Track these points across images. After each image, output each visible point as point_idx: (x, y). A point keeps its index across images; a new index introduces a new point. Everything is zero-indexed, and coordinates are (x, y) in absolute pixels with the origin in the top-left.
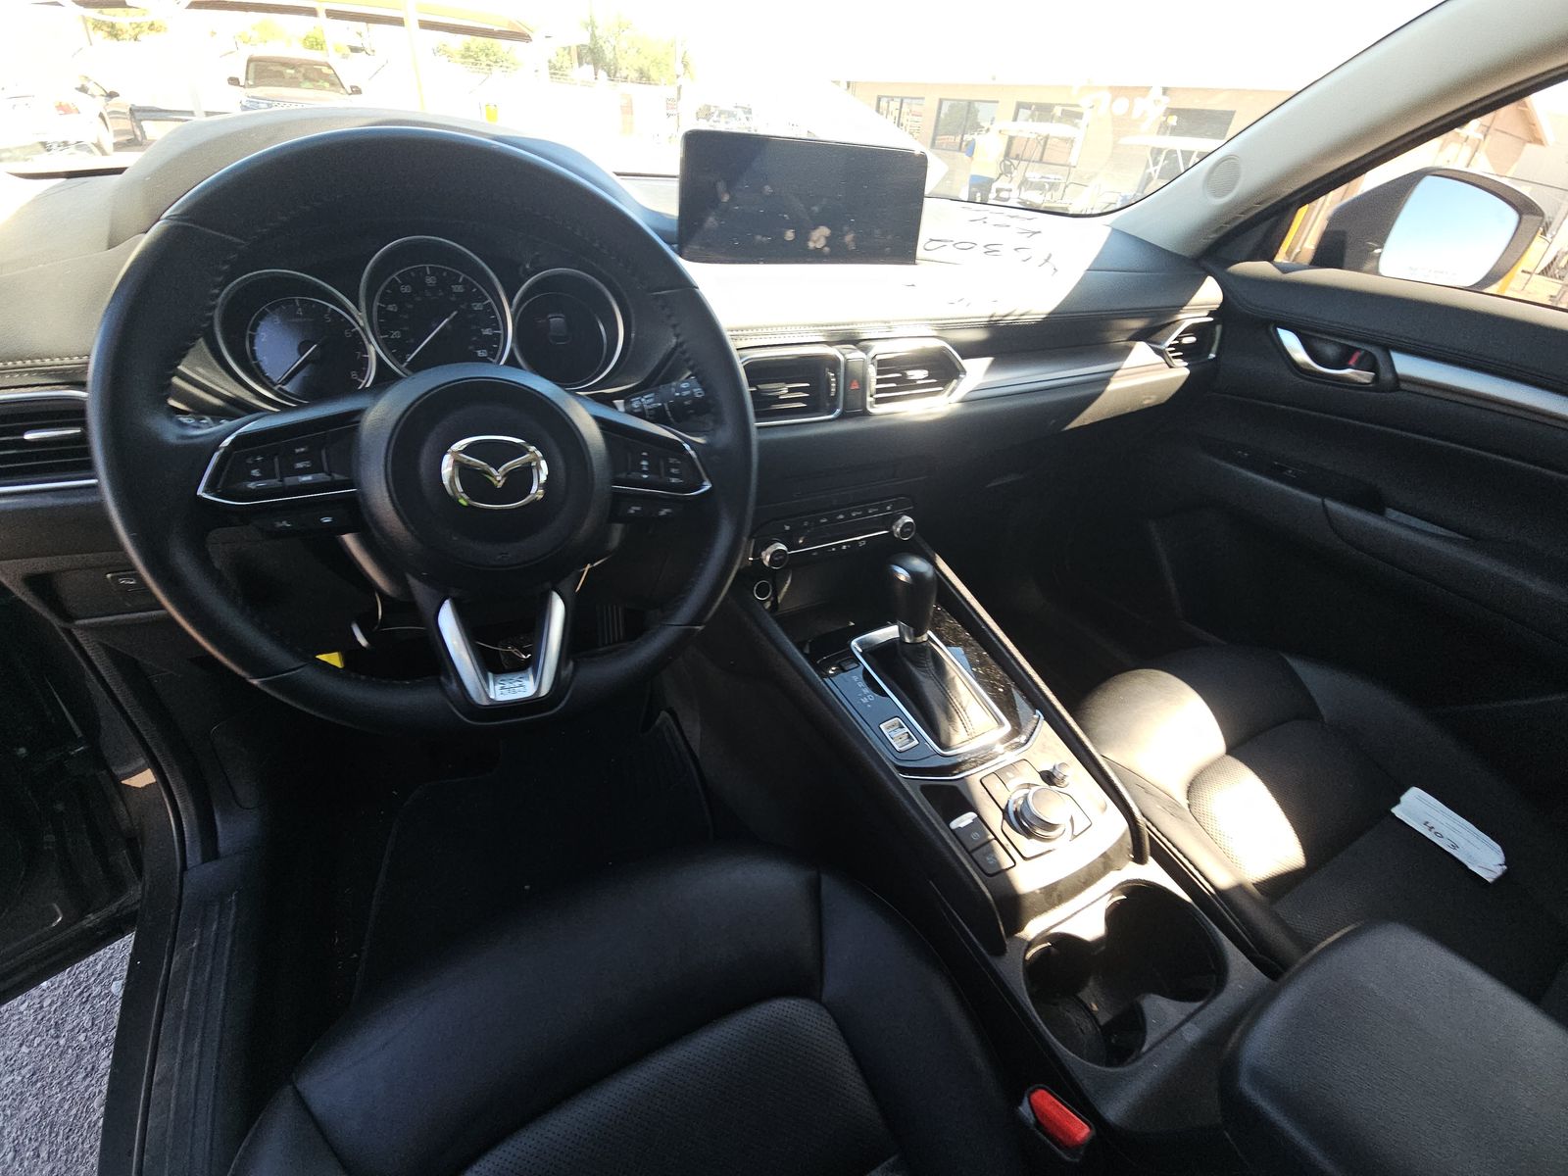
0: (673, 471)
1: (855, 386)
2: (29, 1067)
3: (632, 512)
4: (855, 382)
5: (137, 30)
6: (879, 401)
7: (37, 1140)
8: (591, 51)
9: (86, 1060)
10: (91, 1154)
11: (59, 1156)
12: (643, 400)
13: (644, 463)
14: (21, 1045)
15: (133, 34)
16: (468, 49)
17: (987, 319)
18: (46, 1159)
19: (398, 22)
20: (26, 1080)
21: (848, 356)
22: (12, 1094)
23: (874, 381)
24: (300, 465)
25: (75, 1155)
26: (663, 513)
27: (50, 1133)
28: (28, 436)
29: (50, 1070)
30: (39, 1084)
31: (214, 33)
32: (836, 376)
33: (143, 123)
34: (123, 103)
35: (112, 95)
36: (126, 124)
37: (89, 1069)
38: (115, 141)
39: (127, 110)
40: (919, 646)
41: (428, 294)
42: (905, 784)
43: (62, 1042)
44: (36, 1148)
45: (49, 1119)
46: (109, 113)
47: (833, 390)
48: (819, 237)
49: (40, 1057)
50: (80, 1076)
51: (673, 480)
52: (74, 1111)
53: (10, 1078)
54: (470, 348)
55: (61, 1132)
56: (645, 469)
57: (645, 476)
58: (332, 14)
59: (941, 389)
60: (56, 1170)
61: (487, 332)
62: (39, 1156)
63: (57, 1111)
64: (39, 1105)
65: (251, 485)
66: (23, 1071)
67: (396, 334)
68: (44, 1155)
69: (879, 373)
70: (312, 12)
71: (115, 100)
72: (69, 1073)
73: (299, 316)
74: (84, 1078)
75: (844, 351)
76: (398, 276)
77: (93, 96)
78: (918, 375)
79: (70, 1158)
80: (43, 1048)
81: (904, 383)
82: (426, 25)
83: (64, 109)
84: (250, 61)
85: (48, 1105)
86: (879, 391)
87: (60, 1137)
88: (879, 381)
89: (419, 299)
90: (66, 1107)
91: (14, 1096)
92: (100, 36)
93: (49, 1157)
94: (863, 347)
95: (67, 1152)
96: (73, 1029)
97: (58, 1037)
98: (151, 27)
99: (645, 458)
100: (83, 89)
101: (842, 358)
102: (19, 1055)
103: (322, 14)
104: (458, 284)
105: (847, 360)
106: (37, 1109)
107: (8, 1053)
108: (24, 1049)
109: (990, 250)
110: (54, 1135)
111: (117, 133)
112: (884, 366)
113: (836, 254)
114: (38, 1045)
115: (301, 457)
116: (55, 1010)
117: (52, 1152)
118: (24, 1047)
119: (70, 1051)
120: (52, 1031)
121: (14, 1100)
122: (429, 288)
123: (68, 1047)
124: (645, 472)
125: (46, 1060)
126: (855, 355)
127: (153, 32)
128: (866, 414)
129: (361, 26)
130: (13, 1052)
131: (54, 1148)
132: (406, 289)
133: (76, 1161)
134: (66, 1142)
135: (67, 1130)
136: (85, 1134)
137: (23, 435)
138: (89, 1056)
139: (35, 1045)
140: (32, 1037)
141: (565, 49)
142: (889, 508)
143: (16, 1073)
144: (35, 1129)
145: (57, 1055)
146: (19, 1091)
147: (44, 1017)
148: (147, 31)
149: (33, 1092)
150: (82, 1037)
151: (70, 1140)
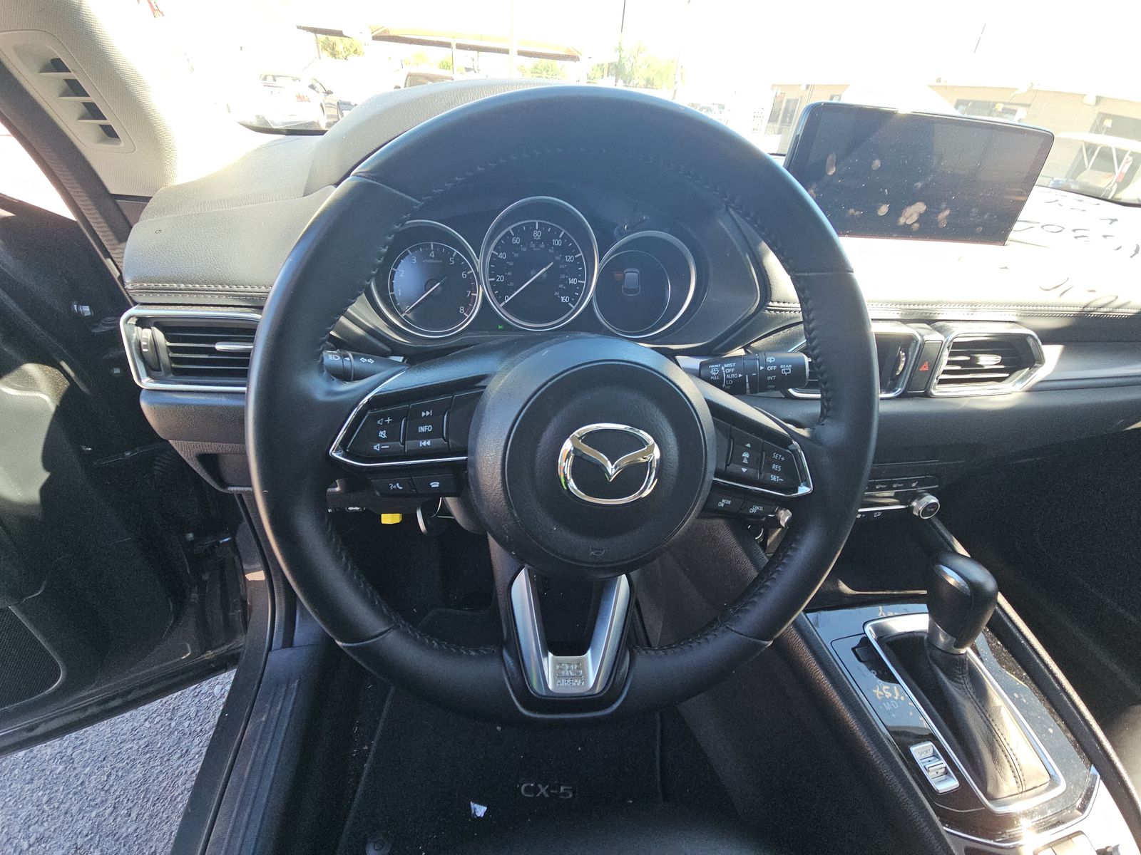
0: (774, 467)
1: (925, 368)
2: (146, 740)
3: (722, 505)
4: (926, 364)
5: (347, 53)
6: (942, 382)
7: (133, 801)
8: (616, 67)
9: (184, 743)
10: (166, 823)
11: (144, 819)
12: (723, 368)
13: (746, 455)
14: (146, 720)
15: (344, 55)
16: (536, 68)
17: (1079, 309)
18: (134, 818)
19: (506, 52)
20: (140, 750)
21: (926, 338)
22: (128, 759)
23: (945, 362)
24: (422, 429)
25: (155, 821)
26: (753, 510)
27: (144, 798)
28: (219, 347)
29: (159, 746)
30: (148, 755)
31: (390, 58)
32: (907, 356)
33: (344, 112)
34: (333, 99)
35: (328, 93)
36: (334, 112)
37: (184, 752)
38: (327, 121)
39: (336, 103)
40: (957, 657)
41: (534, 246)
42: (948, 839)
43: (173, 724)
44: (130, 808)
45: (146, 786)
46: (325, 104)
47: (900, 369)
48: (912, 214)
49: (156, 733)
50: (178, 755)
51: (774, 478)
52: (164, 784)
53: (131, 746)
54: (556, 294)
55: (151, 799)
56: (745, 461)
57: (744, 470)
58: (460, 47)
59: (1007, 375)
60: (138, 831)
61: (572, 281)
62: (130, 815)
63: (154, 780)
64: (143, 773)
65: (377, 447)
66: (141, 742)
67: (501, 278)
68: (134, 815)
69: (951, 354)
70: (448, 45)
71: (330, 95)
72: (170, 751)
73: (431, 258)
74: (179, 758)
75: (921, 331)
76: (512, 229)
77: (318, 92)
78: (988, 361)
79: (151, 823)
80: (159, 726)
81: (972, 366)
82: (521, 53)
83: (301, 98)
84: (409, 75)
85: (149, 774)
86: (945, 372)
87: (150, 803)
88: (949, 363)
89: (524, 249)
90: (160, 779)
91: (128, 761)
92: (325, 54)
93: (137, 818)
94: (941, 327)
95: (151, 816)
96: (182, 716)
97: (171, 719)
98: (355, 51)
99: (747, 450)
100: (312, 87)
101: (919, 338)
102: (142, 728)
103: (454, 46)
104: (559, 239)
105: (924, 343)
106: (141, 775)
107: (136, 724)
108: (147, 724)
109: (1079, 234)
110: (146, 800)
111: (329, 117)
112: (958, 348)
113: (927, 230)
114: (157, 723)
115: (425, 421)
116: (176, 698)
117: (140, 814)
118: (147, 722)
119: (176, 732)
120: (169, 714)
121: (127, 764)
122: (535, 241)
123: (176, 730)
124: (745, 465)
125: (159, 737)
126: (933, 337)
127: (356, 55)
128: (927, 395)
129: (474, 53)
130: (138, 725)
131: (143, 811)
132: (516, 241)
133: (155, 826)
134: (152, 808)
135: (156, 799)
136: (166, 805)
137: (215, 344)
138: (187, 741)
139: (155, 722)
140: (154, 715)
141: (598, 66)
142: (914, 485)
143: (135, 742)
144: (134, 792)
145: (167, 734)
146: (133, 757)
147: (168, 701)
148: (353, 54)
149: (143, 761)
150: (186, 724)
151: (155, 807)
